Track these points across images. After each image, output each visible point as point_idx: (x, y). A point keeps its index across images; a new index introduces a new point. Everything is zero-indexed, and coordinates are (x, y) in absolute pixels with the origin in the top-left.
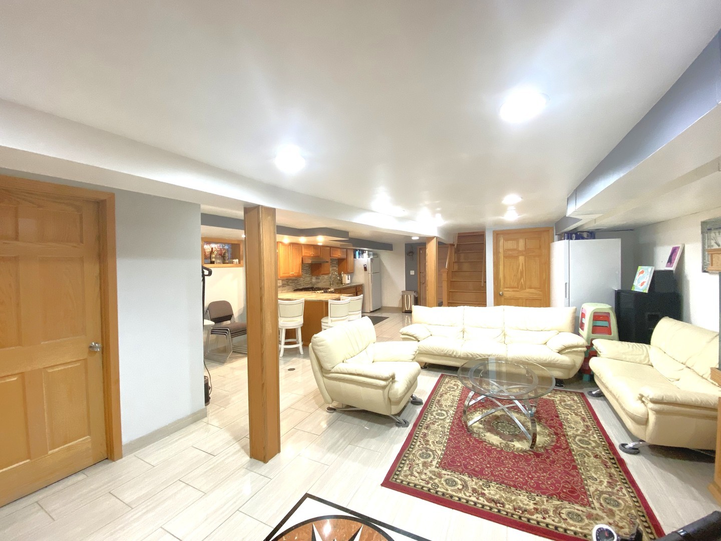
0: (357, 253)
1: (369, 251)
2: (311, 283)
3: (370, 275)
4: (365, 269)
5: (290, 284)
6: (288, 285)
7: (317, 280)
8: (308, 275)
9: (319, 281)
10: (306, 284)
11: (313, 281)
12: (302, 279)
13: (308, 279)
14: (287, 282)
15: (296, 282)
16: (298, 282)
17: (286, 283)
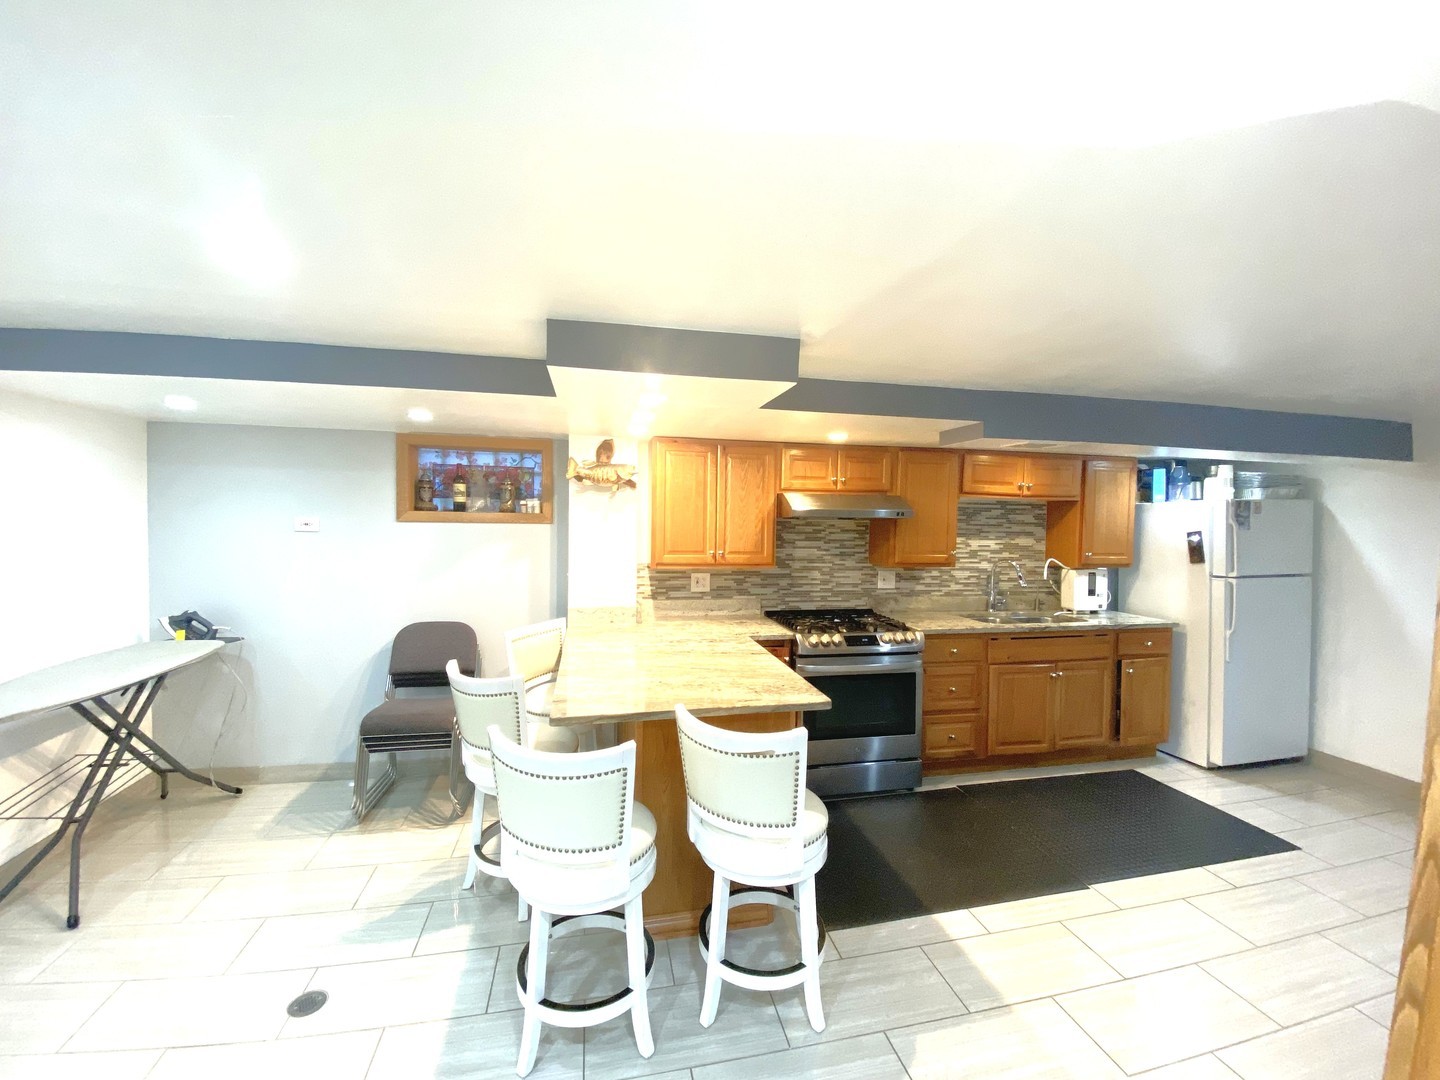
0: (1159, 476)
1: (1238, 466)
2: (867, 593)
3: (1219, 587)
4: (1196, 553)
5: (754, 590)
6: (741, 592)
7: (906, 585)
8: (849, 563)
9: (920, 588)
10: (836, 594)
11: (880, 585)
12: (816, 574)
13: (855, 577)
14: (739, 582)
15: (784, 583)
16: (792, 585)
17: (732, 584)
